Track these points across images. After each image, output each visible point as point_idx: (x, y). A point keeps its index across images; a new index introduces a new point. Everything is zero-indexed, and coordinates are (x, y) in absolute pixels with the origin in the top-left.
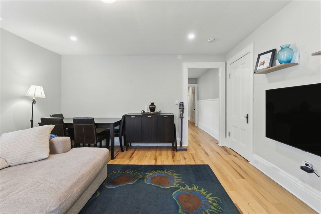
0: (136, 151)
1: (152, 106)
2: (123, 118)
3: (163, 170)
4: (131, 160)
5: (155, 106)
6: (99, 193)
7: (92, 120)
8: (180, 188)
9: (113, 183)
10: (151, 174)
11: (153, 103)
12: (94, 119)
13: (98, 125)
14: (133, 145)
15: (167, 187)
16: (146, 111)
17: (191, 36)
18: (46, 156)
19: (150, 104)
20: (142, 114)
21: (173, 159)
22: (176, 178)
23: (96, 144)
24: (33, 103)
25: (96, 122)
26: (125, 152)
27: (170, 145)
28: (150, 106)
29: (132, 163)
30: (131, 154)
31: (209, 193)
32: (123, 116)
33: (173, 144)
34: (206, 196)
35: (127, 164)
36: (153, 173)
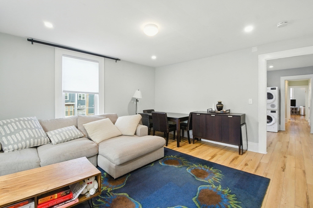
0: (201, 146)
1: (219, 106)
2: (191, 115)
3: (210, 167)
4: (191, 151)
5: (222, 105)
6: (153, 165)
7: (165, 115)
8: (212, 185)
9: (166, 162)
10: (197, 166)
11: (221, 102)
12: (167, 114)
13: (170, 119)
14: (202, 140)
15: (201, 180)
16: (214, 110)
17: (249, 29)
18: (133, 135)
19: (218, 103)
20: (208, 112)
21: (231, 161)
22: (216, 177)
23: (168, 133)
24: (137, 101)
25: (168, 116)
26: (192, 144)
27: (237, 147)
28: (217, 105)
29: (190, 154)
30: (195, 147)
31: (236, 201)
32: (190, 113)
33: (239, 147)
34: (230, 201)
35: (185, 153)
36: (199, 166)
